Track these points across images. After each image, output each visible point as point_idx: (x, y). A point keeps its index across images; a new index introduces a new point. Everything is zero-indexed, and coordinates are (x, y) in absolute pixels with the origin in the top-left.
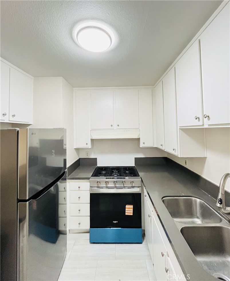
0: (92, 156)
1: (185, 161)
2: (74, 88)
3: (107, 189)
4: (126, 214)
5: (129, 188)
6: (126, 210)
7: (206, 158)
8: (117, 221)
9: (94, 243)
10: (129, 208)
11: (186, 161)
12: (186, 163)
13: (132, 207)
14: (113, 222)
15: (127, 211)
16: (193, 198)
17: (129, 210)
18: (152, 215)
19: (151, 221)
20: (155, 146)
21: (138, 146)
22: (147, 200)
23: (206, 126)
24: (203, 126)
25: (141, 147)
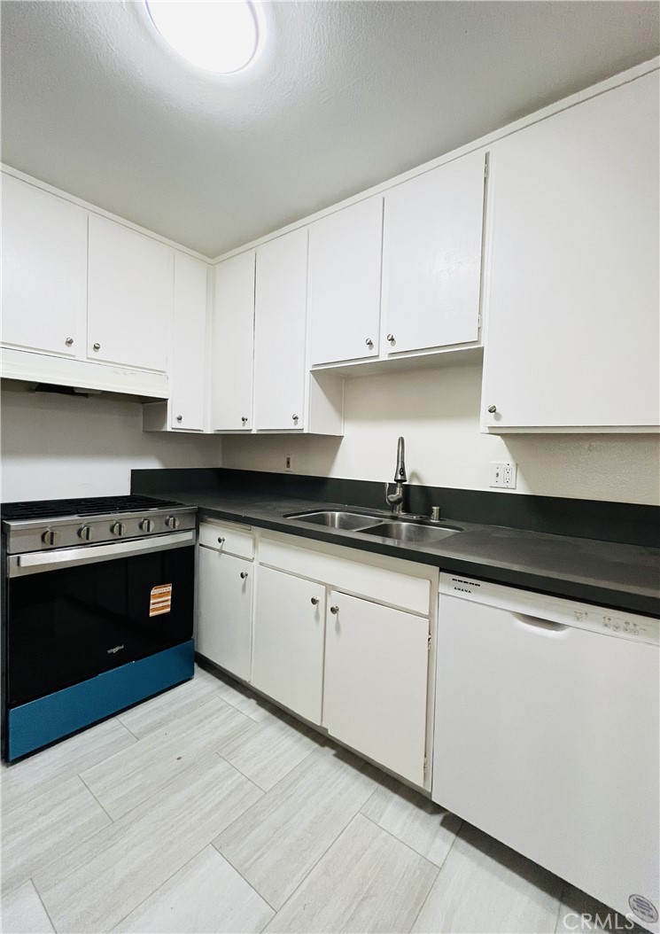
1: (286, 461)
4: (152, 614)
7: (341, 437)
8: (121, 646)
10: (161, 595)
12: (288, 463)
13: (168, 588)
14: (109, 652)
15: (153, 604)
16: (330, 513)
17: (160, 600)
18: (253, 569)
19: (244, 589)
20: (209, 430)
21: (146, 432)
22: (221, 552)
23: (384, 357)
24: (377, 356)
25: (169, 429)
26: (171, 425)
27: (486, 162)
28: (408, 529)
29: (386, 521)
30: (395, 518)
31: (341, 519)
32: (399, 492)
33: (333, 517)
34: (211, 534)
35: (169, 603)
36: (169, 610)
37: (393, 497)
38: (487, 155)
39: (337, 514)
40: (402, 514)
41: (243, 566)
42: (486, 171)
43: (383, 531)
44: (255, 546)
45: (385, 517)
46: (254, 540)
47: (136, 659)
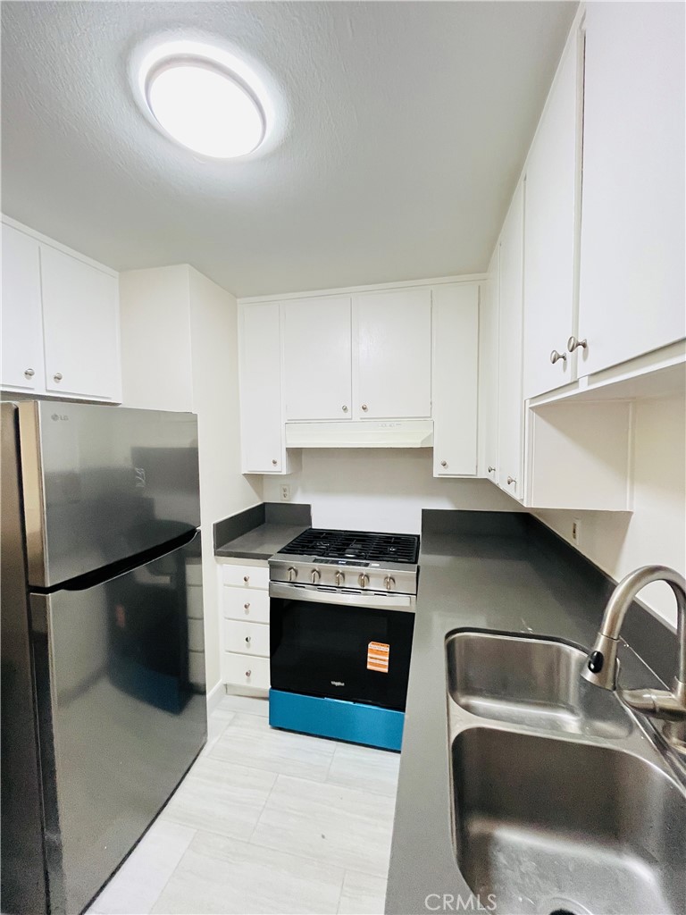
0: (298, 499)
2: (238, 300)
3: (315, 590)
4: (369, 667)
5: (379, 593)
6: (369, 655)
7: (628, 514)
8: (342, 682)
9: (280, 729)
10: (377, 652)
11: (575, 525)
12: (575, 532)
13: (386, 648)
14: (333, 683)
15: (371, 658)
17: (378, 657)
20: (483, 474)
25: (435, 476)
26: (438, 471)
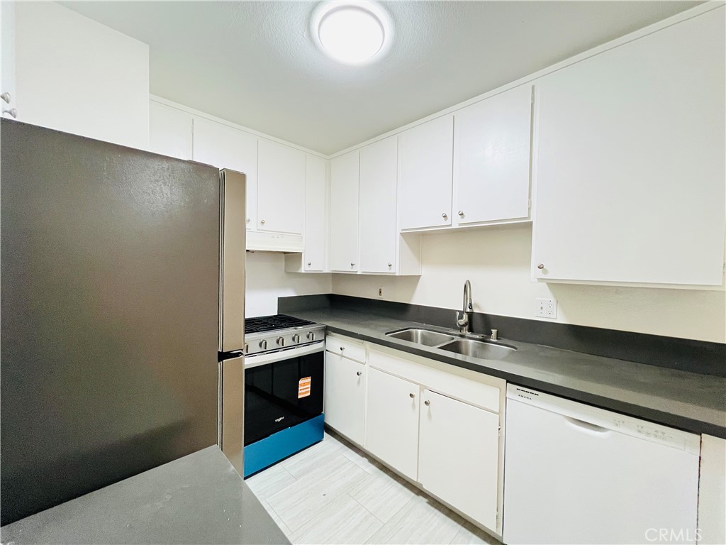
1: (379, 292)
7: (420, 276)
8: (282, 417)
10: (304, 384)
11: (380, 289)
13: (309, 380)
14: (276, 421)
16: (414, 330)
17: (304, 388)
18: (365, 370)
19: (359, 382)
20: (326, 271)
21: (287, 273)
22: (342, 356)
23: (455, 226)
24: (451, 225)
25: (303, 272)
26: (304, 269)
27: (533, 93)
28: (474, 344)
29: (457, 339)
30: (462, 336)
31: (423, 336)
32: (465, 317)
33: (417, 334)
34: (335, 344)
35: (309, 389)
36: (309, 394)
37: (462, 322)
38: (533, 87)
39: (420, 331)
40: (468, 334)
41: (359, 368)
42: (533, 98)
43: (455, 347)
44: (367, 354)
45: (456, 335)
46: (366, 350)
47: (291, 426)
